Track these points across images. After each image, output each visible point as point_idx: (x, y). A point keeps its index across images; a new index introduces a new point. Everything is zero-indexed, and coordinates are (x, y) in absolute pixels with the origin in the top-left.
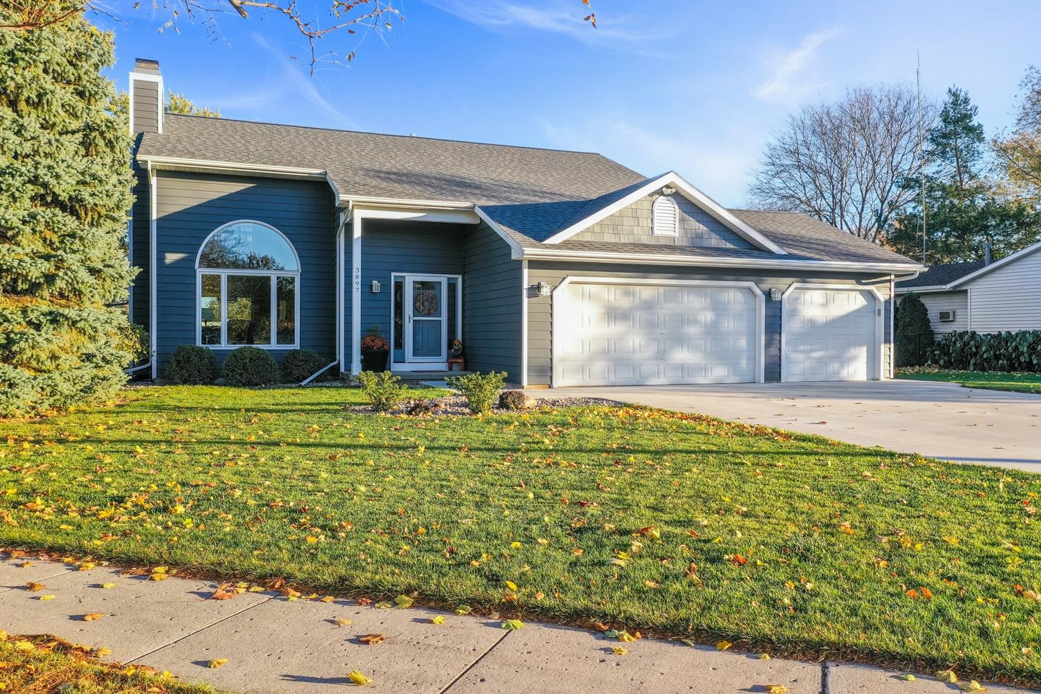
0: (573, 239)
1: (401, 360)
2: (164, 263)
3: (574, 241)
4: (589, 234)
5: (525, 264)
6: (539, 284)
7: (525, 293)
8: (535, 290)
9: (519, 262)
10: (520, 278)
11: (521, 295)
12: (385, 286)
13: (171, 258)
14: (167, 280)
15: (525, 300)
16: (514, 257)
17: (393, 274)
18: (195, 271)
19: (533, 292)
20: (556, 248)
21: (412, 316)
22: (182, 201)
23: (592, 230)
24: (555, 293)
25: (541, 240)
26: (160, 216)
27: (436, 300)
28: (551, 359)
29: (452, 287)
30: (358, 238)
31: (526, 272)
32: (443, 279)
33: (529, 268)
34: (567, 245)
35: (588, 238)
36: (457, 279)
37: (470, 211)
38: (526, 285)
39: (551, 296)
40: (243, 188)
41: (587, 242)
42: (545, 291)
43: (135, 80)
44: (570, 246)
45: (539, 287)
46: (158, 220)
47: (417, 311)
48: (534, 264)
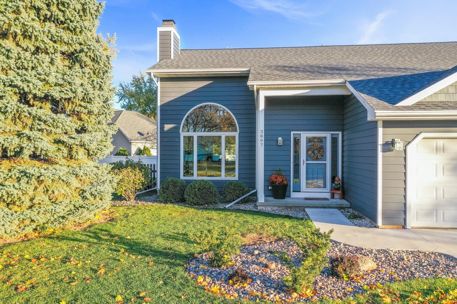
0: (427, 100)
1: (298, 190)
2: (164, 130)
3: (428, 102)
4: (443, 95)
5: (380, 124)
6: (393, 140)
7: (380, 148)
8: (389, 146)
9: (376, 122)
10: (375, 135)
11: (376, 150)
12: (287, 140)
13: (167, 127)
14: (165, 140)
15: (380, 154)
16: (369, 119)
17: (292, 133)
18: (180, 134)
19: (387, 147)
20: (408, 109)
21: (305, 160)
22: (173, 94)
23: (446, 92)
24: (409, 148)
25: (394, 104)
26: (162, 104)
27: (322, 149)
28: (405, 204)
29: (334, 141)
30: (262, 110)
31: (380, 130)
32: (328, 135)
33: (384, 127)
34: (419, 106)
35: (442, 98)
36: (338, 134)
37: (342, 86)
38: (380, 141)
39: (405, 151)
40: (206, 84)
41: (441, 102)
42: (399, 146)
43: (160, 32)
44: (423, 107)
45: (393, 143)
46: (161, 106)
47: (308, 157)
48: (388, 124)
